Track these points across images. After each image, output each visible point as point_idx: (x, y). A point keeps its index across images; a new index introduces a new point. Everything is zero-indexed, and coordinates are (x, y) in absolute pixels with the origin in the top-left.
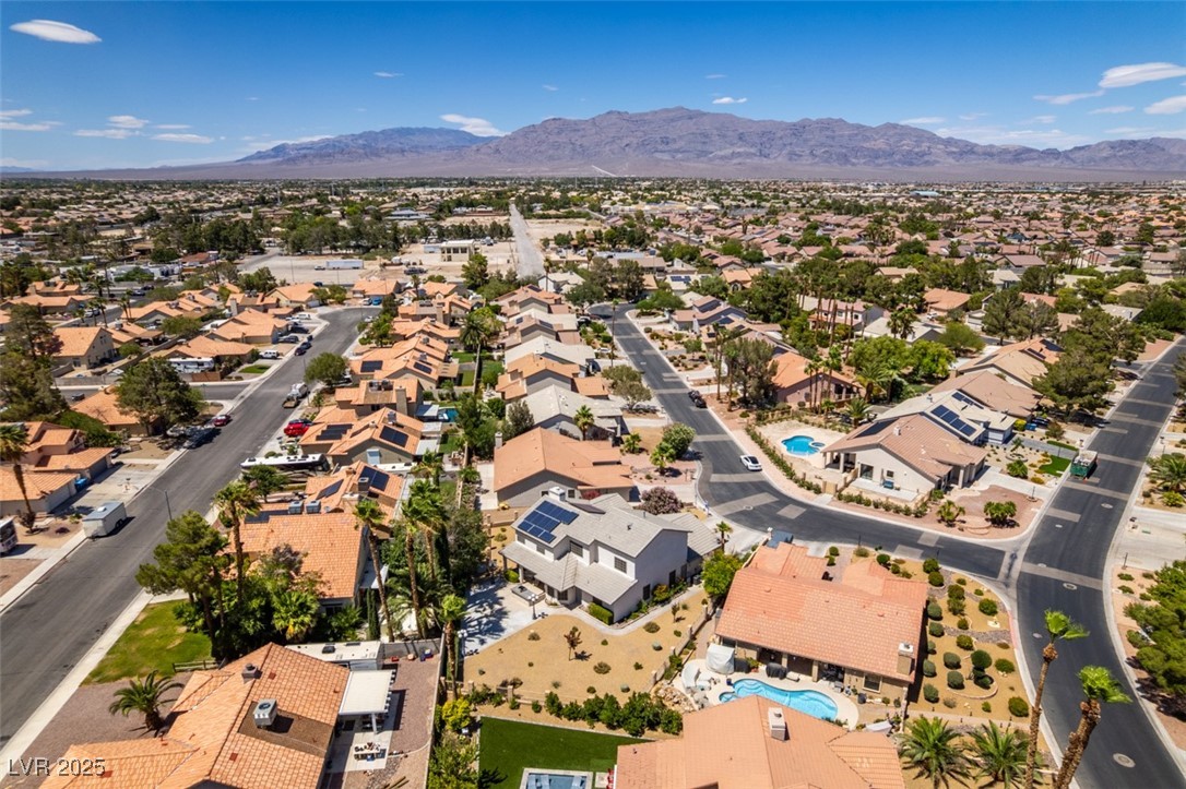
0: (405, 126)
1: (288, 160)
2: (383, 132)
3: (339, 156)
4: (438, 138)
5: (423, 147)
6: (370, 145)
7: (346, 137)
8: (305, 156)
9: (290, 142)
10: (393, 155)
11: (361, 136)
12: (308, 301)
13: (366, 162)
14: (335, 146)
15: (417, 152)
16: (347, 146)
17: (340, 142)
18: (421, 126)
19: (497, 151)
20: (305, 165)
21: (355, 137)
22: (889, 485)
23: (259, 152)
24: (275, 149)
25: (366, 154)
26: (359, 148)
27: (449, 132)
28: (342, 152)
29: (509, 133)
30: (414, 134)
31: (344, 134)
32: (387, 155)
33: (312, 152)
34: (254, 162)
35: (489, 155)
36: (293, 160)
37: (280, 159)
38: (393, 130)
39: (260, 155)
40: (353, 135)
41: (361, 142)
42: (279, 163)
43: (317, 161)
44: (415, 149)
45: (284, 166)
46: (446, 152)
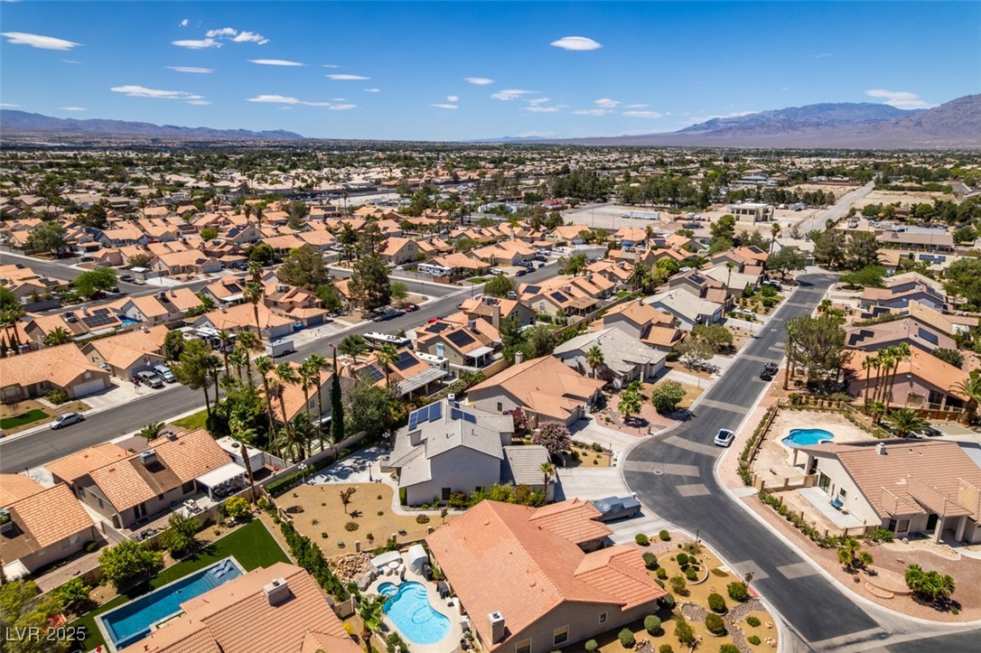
0: (827, 102)
1: (716, 131)
2: (804, 108)
3: (760, 129)
4: (857, 112)
5: (840, 122)
6: (789, 119)
7: (769, 113)
8: (731, 128)
9: (721, 117)
10: (808, 129)
11: (782, 112)
12: (573, 239)
13: (782, 134)
14: (758, 120)
15: (833, 126)
16: (769, 120)
17: (763, 117)
18: (842, 101)
19: (919, 123)
20: (729, 136)
21: (777, 113)
22: (837, 505)
23: (695, 125)
24: (707, 123)
25: (783, 127)
26: (778, 122)
27: (870, 106)
28: (762, 125)
29: (937, 105)
30: (834, 109)
31: (768, 110)
32: (804, 128)
33: (737, 125)
34: (689, 133)
35: (908, 127)
36: (720, 132)
37: (710, 131)
38: (814, 106)
39: (696, 127)
40: (776, 111)
41: (781, 117)
42: (707, 134)
43: (739, 133)
44: (832, 123)
45: (712, 137)
46: (863, 125)
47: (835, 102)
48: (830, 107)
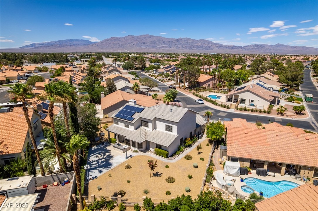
0: (71, 39)
1: (36, 48)
2: (65, 40)
3: (52, 47)
4: (81, 42)
5: (77, 45)
6: (61, 44)
7: (54, 42)
8: (41, 47)
9: (36, 43)
10: (68, 47)
11: (58, 41)
13: (60, 48)
14: (50, 44)
15: (74, 46)
16: (54, 44)
17: (52, 43)
18: (76, 39)
19: (98, 46)
20: (41, 49)
21: (56, 42)
23: (26, 45)
24: (31, 45)
25: (60, 46)
26: (57, 44)
27: (84, 41)
28: (52, 45)
29: (101, 41)
30: (74, 41)
31: (53, 41)
32: (66, 47)
33: (43, 45)
34: (25, 48)
35: (95, 47)
36: (38, 48)
37: (33, 47)
38: (68, 40)
39: (27, 46)
40: (56, 41)
41: (58, 43)
42: (33, 49)
43: (45, 48)
44: (74, 45)
45: (35, 49)
46: (83, 46)
47: (73, 39)
48: (72, 40)
